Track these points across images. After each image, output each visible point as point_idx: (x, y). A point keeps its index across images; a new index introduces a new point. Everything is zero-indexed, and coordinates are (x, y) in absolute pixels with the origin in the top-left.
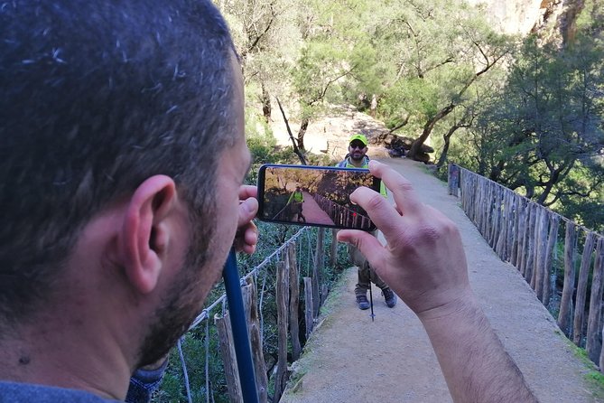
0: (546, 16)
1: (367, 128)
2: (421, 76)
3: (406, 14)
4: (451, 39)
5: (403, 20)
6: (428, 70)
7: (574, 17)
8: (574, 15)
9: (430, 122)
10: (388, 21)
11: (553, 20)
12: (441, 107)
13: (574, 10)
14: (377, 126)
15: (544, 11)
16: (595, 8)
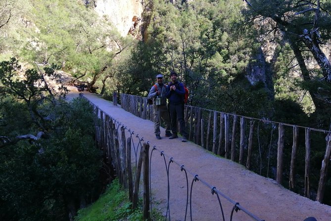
0: (135, 25)
1: (62, 77)
2: (91, 53)
3: (82, 23)
4: (104, 37)
5: (81, 26)
6: (94, 50)
7: (146, 27)
8: (146, 26)
9: (96, 75)
10: (74, 25)
11: (138, 27)
12: (101, 68)
13: (146, 24)
14: (67, 76)
15: (134, 22)
16: (154, 24)
